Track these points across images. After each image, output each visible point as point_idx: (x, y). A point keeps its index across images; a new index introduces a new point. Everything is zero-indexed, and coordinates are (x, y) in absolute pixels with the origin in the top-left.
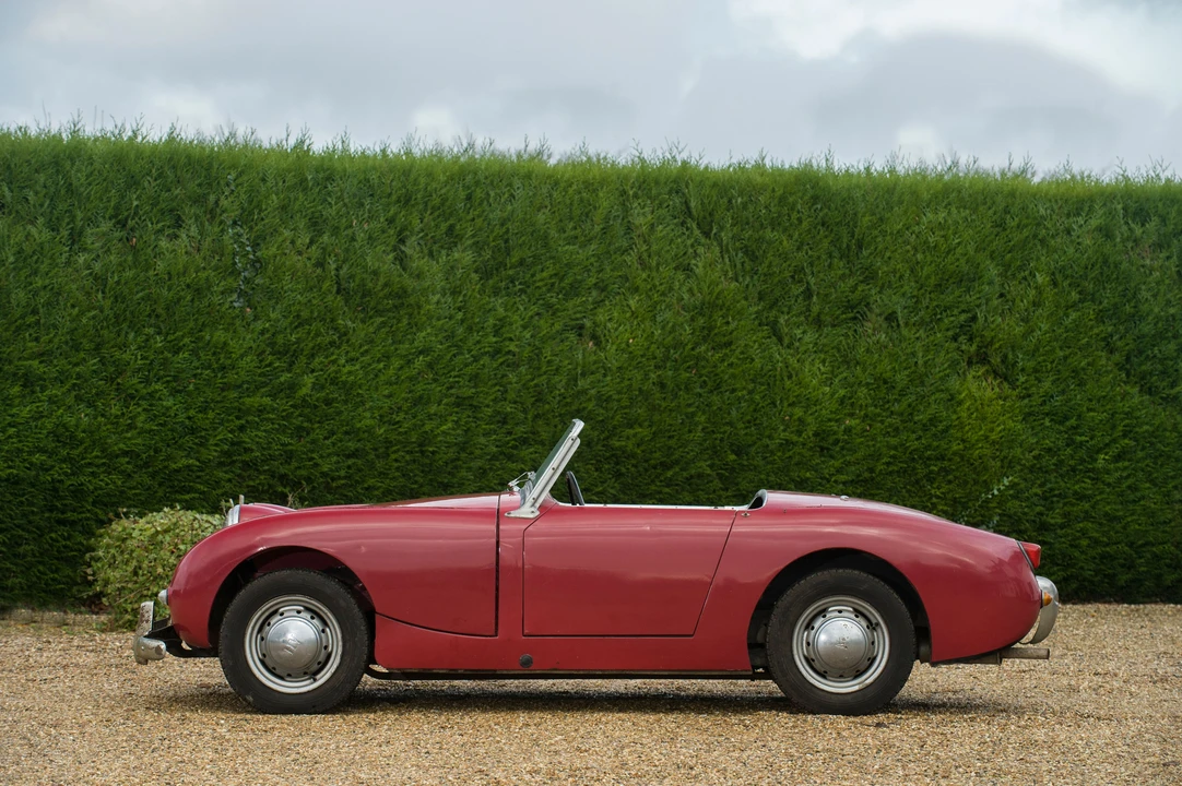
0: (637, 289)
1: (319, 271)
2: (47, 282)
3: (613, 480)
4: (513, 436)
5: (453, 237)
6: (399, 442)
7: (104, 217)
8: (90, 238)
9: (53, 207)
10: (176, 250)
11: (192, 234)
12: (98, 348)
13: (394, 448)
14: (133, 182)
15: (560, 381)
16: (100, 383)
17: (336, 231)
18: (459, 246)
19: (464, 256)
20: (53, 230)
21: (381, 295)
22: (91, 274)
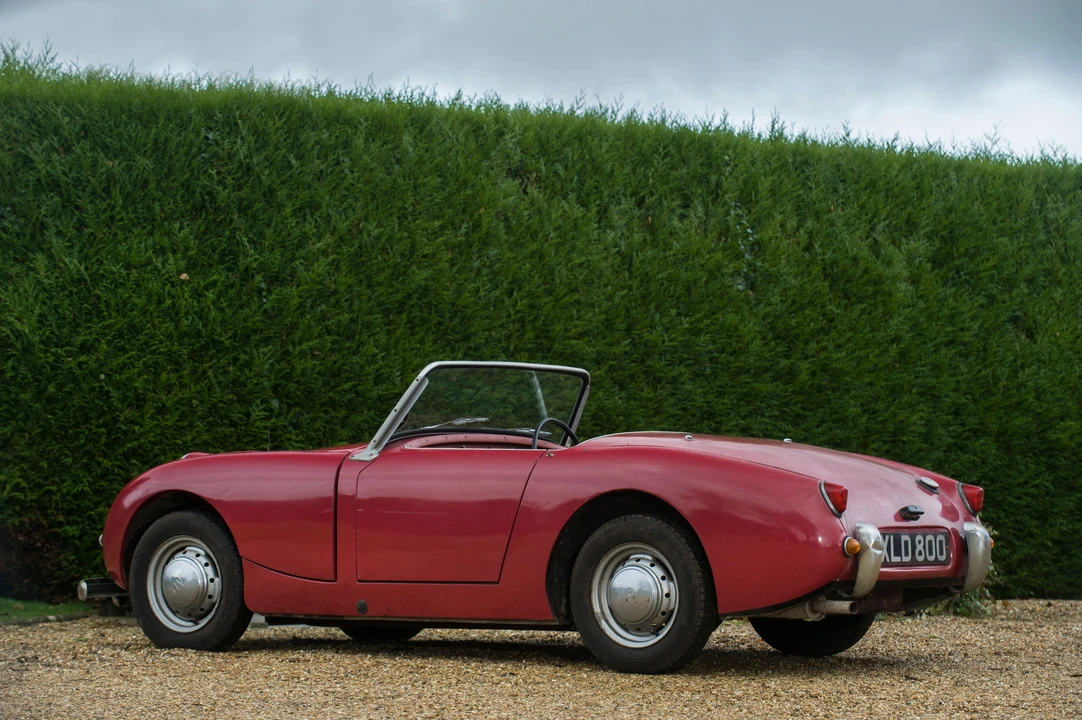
0: (1059, 283)
1: (807, 256)
2: (583, 259)
3: (1047, 474)
4: (967, 428)
5: (911, 226)
6: (877, 432)
7: (625, 195)
8: (615, 216)
9: (581, 182)
10: (687, 229)
11: (699, 214)
12: (629, 329)
13: (873, 438)
14: (644, 160)
15: (1004, 371)
16: (633, 365)
17: (817, 216)
18: (914, 235)
19: (920, 245)
20: (583, 206)
21: (862, 281)
22: (618, 252)
